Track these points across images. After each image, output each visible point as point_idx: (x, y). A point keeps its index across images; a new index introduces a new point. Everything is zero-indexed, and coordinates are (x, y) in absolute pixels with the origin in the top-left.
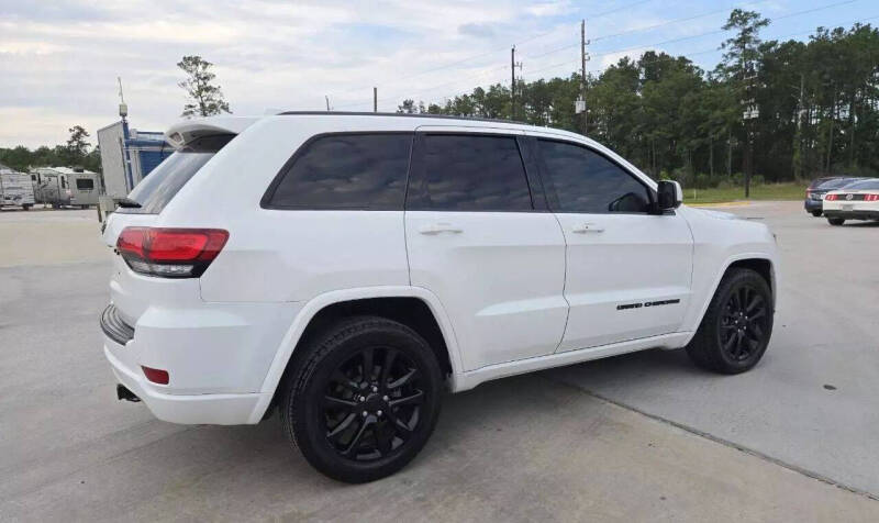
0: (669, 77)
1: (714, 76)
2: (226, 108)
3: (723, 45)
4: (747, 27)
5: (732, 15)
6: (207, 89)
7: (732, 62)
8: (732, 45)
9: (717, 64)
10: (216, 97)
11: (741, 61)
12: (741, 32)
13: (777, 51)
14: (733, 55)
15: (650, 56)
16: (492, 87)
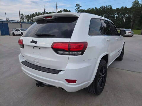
3: (75, 9)
5: (77, 5)
8: (77, 9)
12: (78, 7)
16: (39, 13)
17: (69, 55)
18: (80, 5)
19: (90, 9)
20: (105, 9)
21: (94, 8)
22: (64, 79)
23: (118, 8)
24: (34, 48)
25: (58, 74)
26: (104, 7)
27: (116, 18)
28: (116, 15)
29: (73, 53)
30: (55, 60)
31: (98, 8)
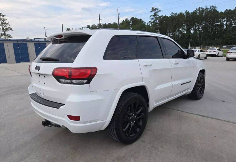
0: (138, 24)
1: (148, 24)
2: (11, 29)
3: (150, 16)
4: (156, 12)
5: (152, 9)
6: (4, 23)
7: (153, 21)
8: (152, 16)
9: (149, 21)
10: (8, 26)
11: (155, 20)
12: (154, 13)
13: (163, 18)
14: (153, 19)
15: (133, 18)
16: (92, 25)
17: (71, 83)
18: (158, 9)
19: (176, 14)
20: (204, 12)
21: (184, 12)
22: (66, 115)
23: (228, 9)
24: (39, 76)
25: (58, 108)
26: (203, 9)
27: (225, 27)
28: (224, 21)
29: (78, 81)
30: (54, 90)
31: (190, 12)
